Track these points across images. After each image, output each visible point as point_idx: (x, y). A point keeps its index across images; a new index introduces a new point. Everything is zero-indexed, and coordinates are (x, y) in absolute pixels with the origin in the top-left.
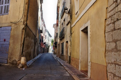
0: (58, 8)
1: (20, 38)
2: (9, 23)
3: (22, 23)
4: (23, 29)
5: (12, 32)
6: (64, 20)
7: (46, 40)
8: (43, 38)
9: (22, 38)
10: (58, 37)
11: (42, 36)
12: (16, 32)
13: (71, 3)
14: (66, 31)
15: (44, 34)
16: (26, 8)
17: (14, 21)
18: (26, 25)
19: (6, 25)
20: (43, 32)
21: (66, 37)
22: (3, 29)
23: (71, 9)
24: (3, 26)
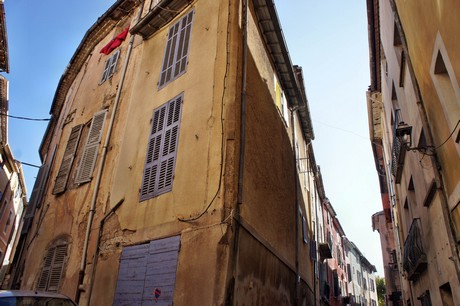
0: (378, 145)
1: (212, 280)
2: (172, 223)
3: (218, 218)
4: (224, 241)
5: (182, 256)
6: (411, 188)
7: (350, 285)
8: (336, 279)
9: (217, 281)
10: (400, 268)
11: (333, 269)
12: (195, 256)
13: (420, 102)
14: (430, 233)
15: (340, 262)
16: (232, 155)
17: (190, 213)
18: (237, 225)
19: (164, 232)
20: (334, 253)
21: (436, 265)
22: (153, 248)
23: (428, 127)
24: (154, 237)
